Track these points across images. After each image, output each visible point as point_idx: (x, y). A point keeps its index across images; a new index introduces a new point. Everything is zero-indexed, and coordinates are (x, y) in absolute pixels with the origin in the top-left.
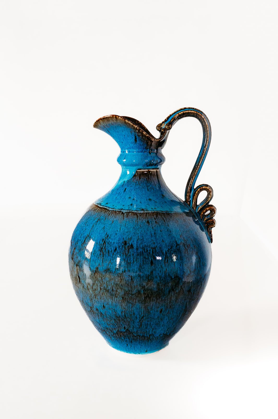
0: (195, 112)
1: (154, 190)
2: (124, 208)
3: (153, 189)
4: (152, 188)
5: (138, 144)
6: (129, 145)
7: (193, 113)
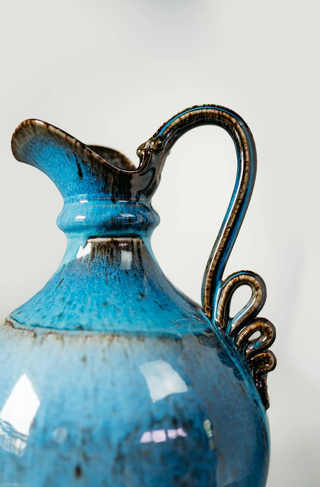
0: (217, 112)
1: (120, 283)
2: (41, 324)
3: (120, 281)
4: (117, 278)
5: (85, 181)
6: (70, 185)
7: (212, 113)
